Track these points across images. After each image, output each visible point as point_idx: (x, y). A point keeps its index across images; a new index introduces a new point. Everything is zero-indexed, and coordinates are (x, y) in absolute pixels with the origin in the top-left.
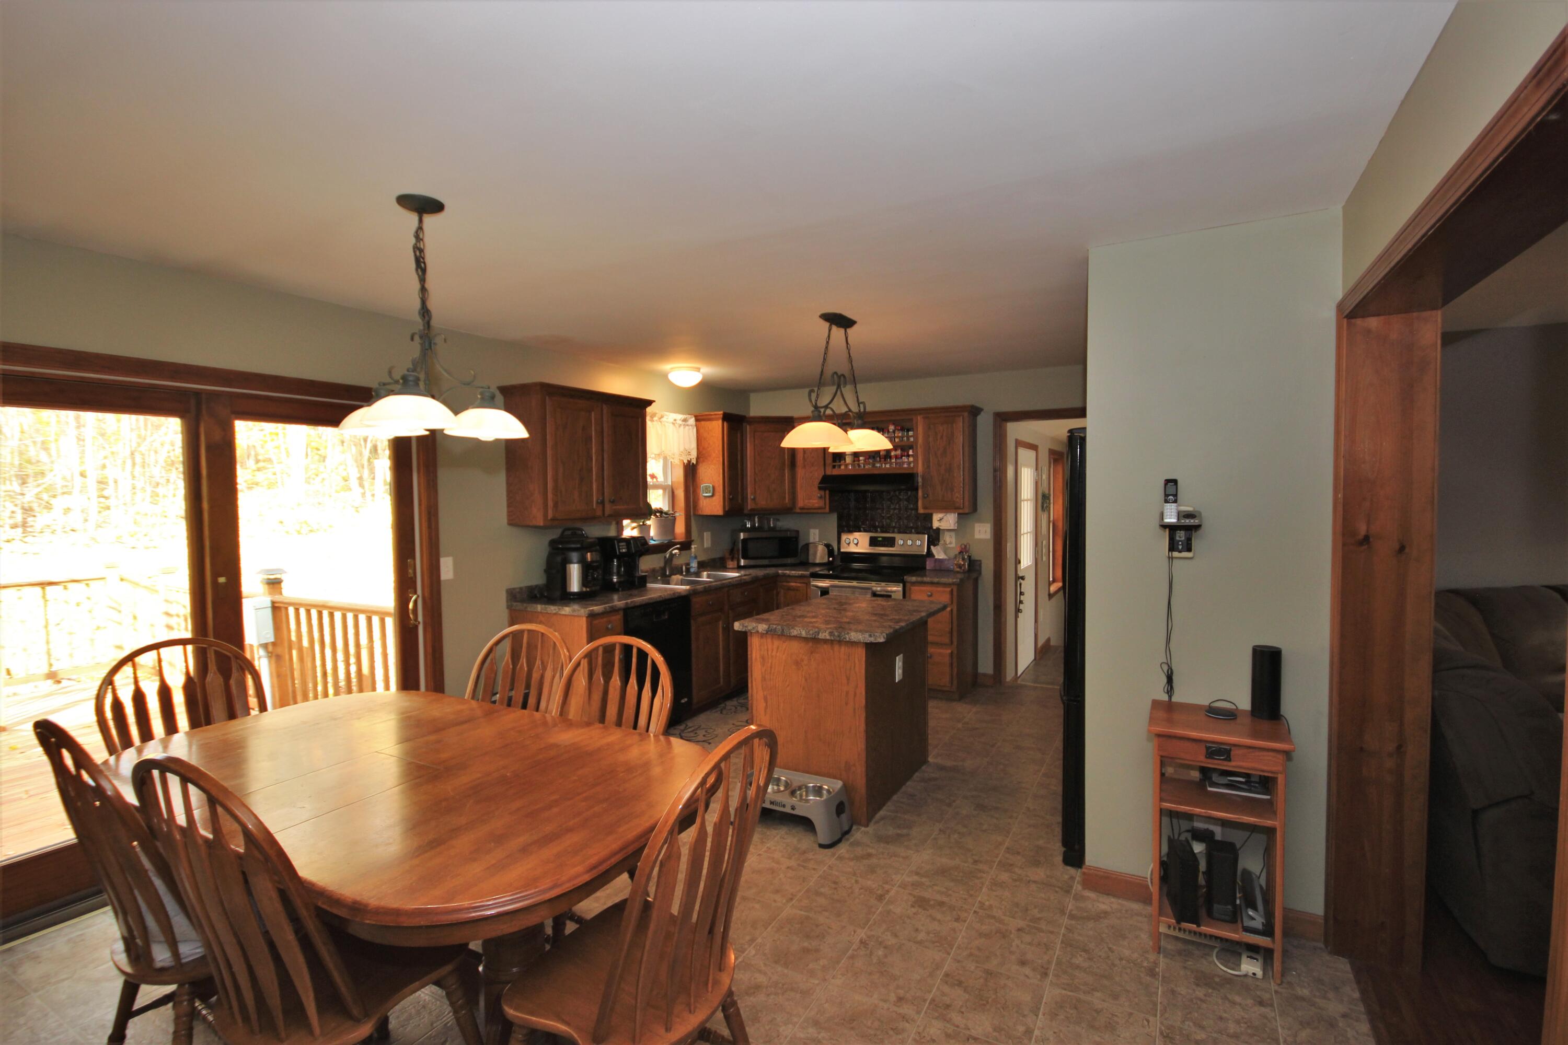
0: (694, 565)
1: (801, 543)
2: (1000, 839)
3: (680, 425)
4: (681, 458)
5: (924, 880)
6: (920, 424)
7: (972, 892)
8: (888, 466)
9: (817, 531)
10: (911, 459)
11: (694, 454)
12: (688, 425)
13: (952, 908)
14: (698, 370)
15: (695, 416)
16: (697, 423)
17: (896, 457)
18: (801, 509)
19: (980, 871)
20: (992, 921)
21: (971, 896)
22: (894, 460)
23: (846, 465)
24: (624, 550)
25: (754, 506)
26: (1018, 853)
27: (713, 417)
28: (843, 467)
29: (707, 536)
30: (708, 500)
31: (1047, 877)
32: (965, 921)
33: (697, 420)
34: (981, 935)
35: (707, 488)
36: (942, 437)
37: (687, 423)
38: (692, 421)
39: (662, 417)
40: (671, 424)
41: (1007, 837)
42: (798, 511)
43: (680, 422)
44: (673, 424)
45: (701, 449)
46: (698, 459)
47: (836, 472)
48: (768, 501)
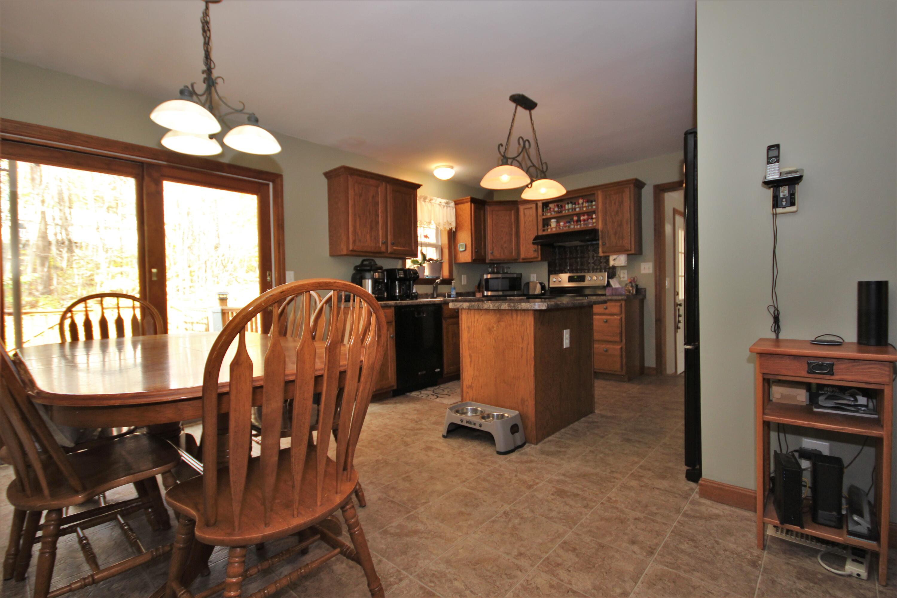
0: (453, 293)
1: (524, 282)
2: (636, 459)
3: (444, 206)
4: (445, 226)
5: (567, 479)
6: (600, 196)
7: (603, 490)
8: (578, 227)
9: (535, 275)
10: (594, 221)
11: (453, 225)
12: (449, 207)
13: (584, 499)
14: (452, 167)
15: (455, 202)
16: (456, 206)
17: (584, 220)
18: (523, 259)
19: (614, 478)
20: (615, 510)
21: (602, 492)
22: (582, 223)
23: (552, 229)
24: (402, 276)
25: (492, 258)
26: (649, 470)
27: (465, 201)
28: (549, 230)
29: (464, 278)
30: (463, 253)
31: (670, 486)
32: (592, 508)
33: (456, 204)
34: (602, 519)
35: (462, 245)
36: (615, 203)
37: (449, 205)
38: (452, 204)
39: (431, 200)
40: (438, 205)
41: (643, 459)
42: (521, 261)
43: (444, 204)
44: (439, 205)
45: (458, 222)
46: (456, 228)
47: (544, 233)
48: (502, 254)
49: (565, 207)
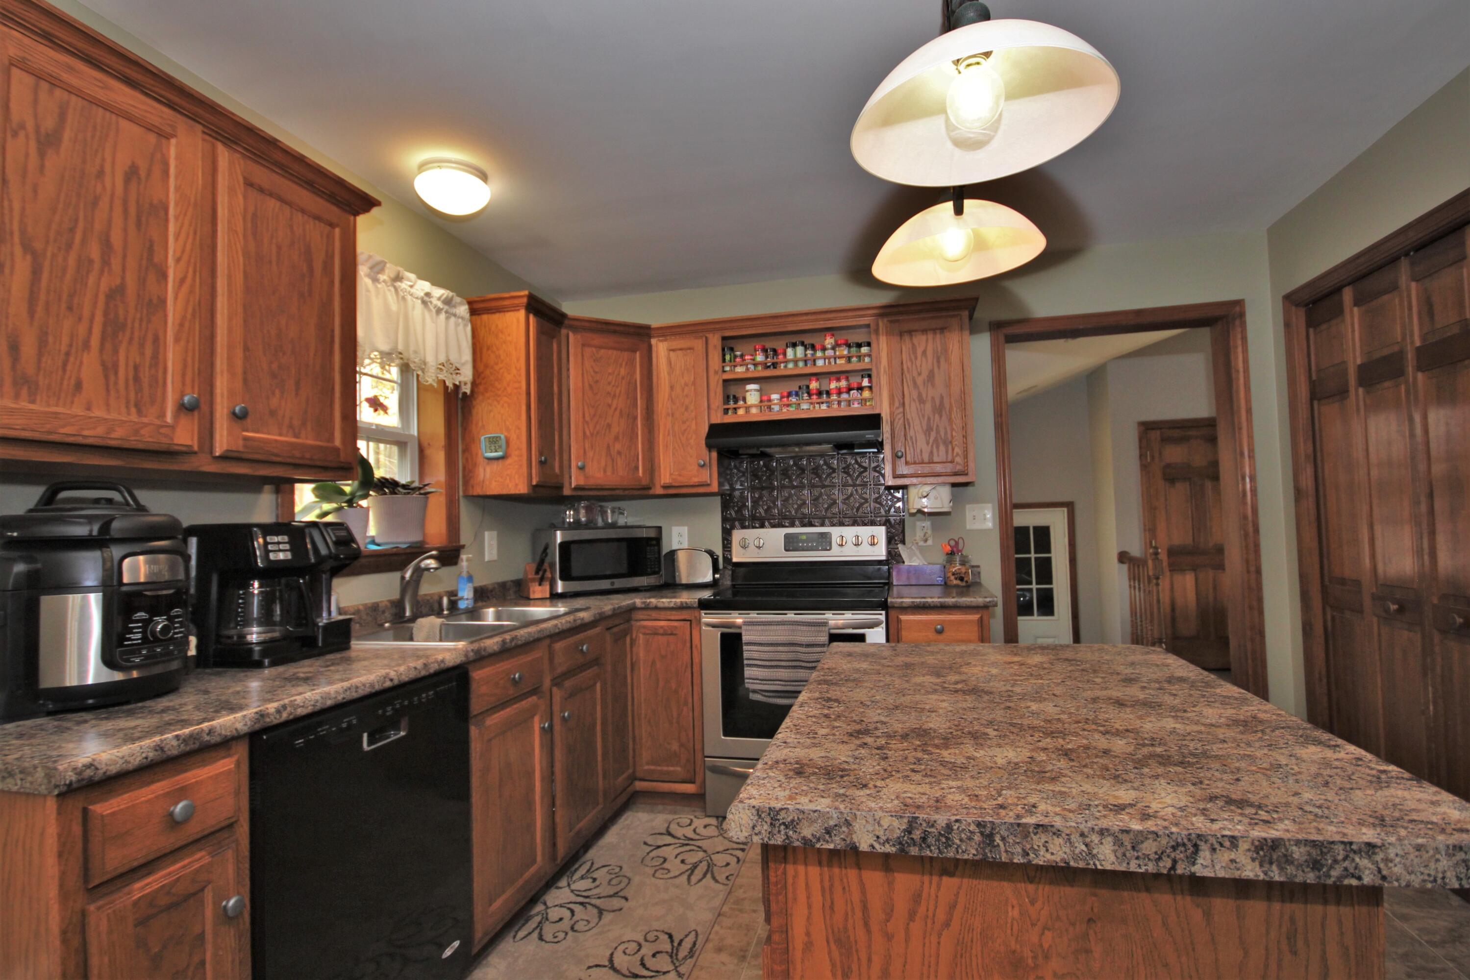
0: (466, 594)
1: (665, 550)
3: (439, 311)
4: (441, 377)
6: (884, 333)
8: (823, 407)
9: (685, 530)
10: (866, 394)
11: (466, 375)
12: (455, 315)
14: (484, 177)
15: (470, 303)
16: (474, 317)
17: (839, 392)
18: (665, 487)
22: (834, 397)
23: (748, 409)
24: (281, 556)
25: (582, 482)
27: (506, 303)
28: (741, 412)
29: (490, 539)
30: (496, 466)
33: (473, 312)
35: (494, 441)
36: (926, 354)
37: (454, 311)
38: (463, 310)
39: (398, 278)
40: (420, 301)
42: (659, 491)
43: (440, 304)
44: (424, 302)
45: (481, 368)
46: (474, 384)
47: (730, 419)
48: (609, 473)
49: (785, 354)
